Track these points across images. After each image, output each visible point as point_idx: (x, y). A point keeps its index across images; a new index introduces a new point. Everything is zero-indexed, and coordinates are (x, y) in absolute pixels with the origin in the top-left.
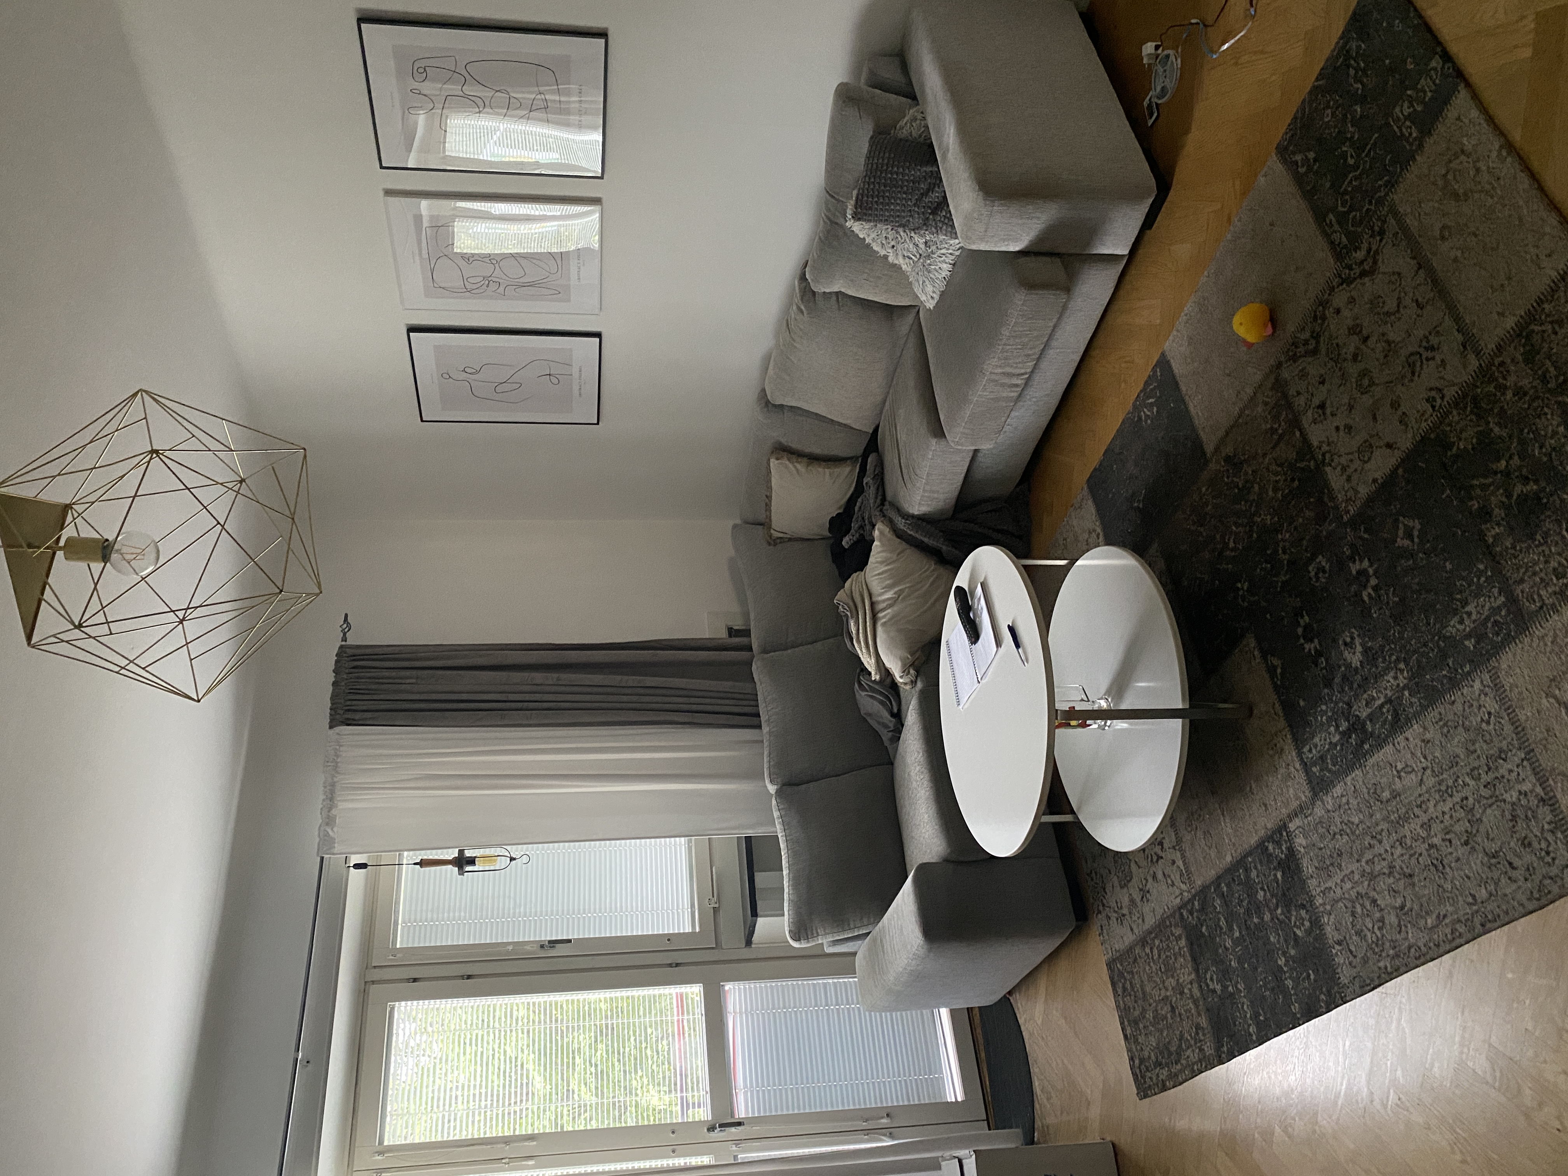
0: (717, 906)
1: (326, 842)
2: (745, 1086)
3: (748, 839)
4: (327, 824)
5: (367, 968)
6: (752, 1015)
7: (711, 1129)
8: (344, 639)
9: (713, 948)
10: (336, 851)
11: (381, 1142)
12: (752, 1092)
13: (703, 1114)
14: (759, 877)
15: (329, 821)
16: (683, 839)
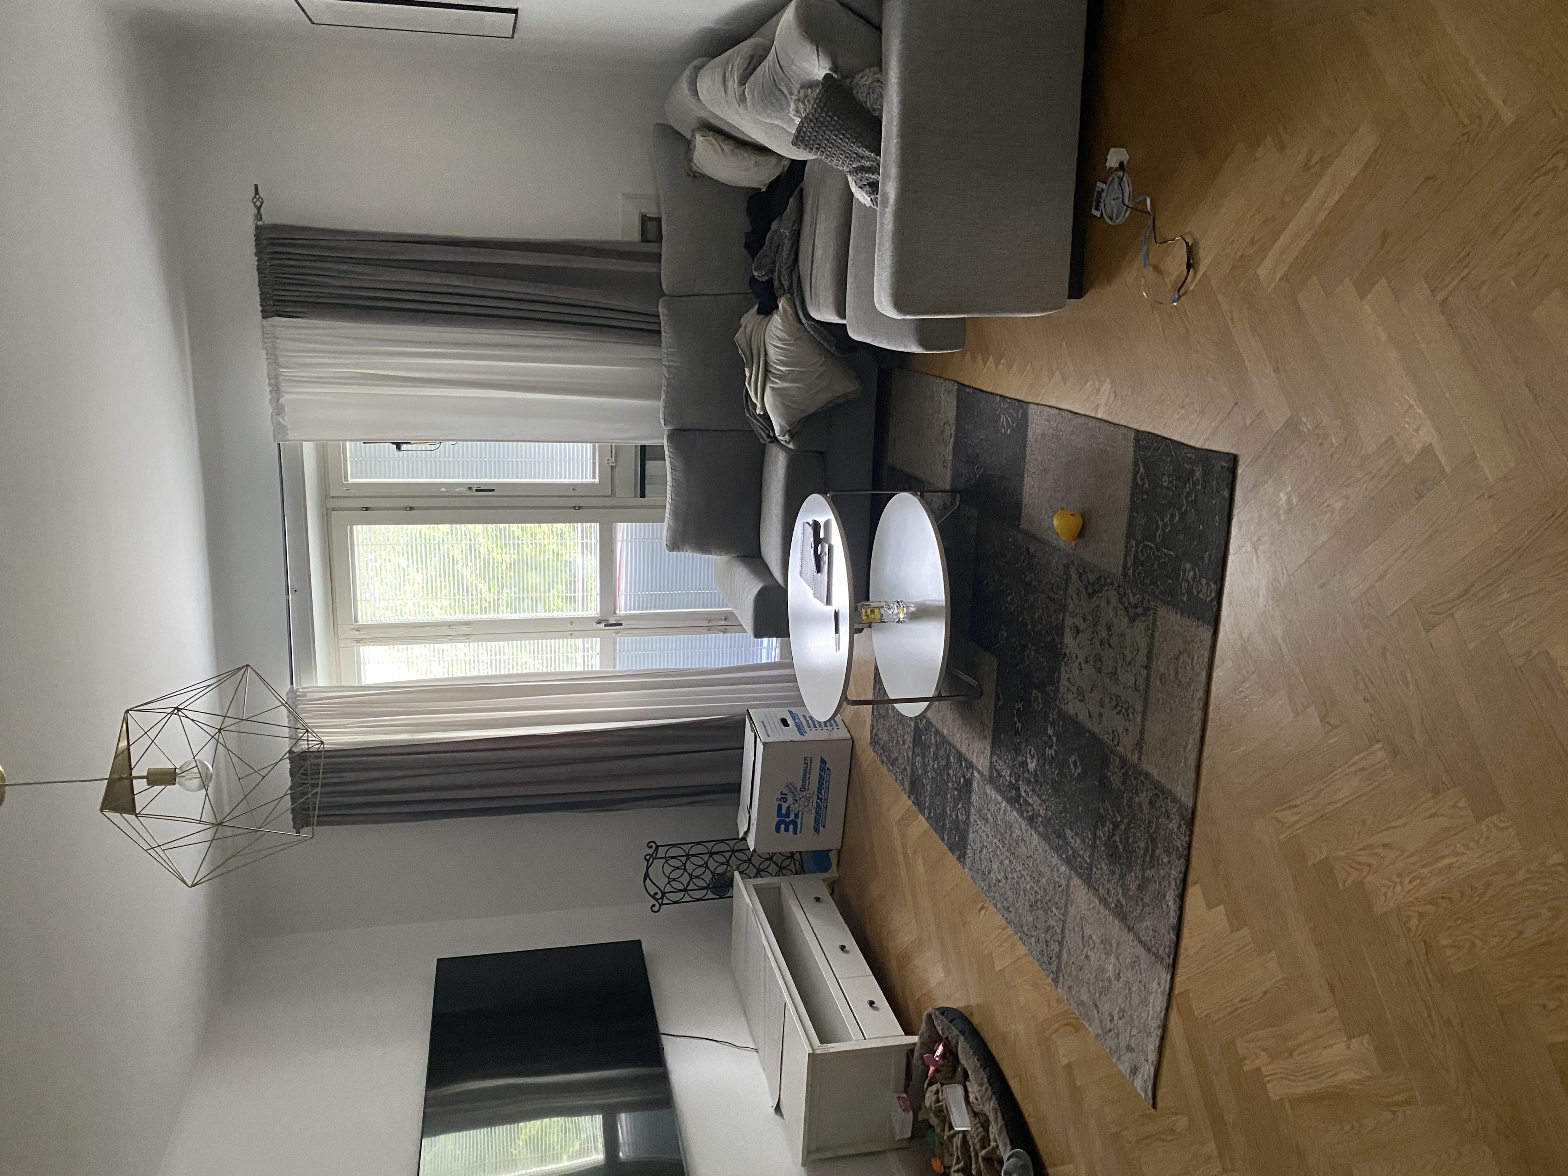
0: (614, 464)
1: (280, 429)
2: (626, 591)
3: (643, 448)
4: (278, 414)
5: (326, 497)
6: (636, 542)
7: (599, 622)
8: (259, 216)
9: (608, 496)
10: (289, 437)
11: (356, 621)
12: (631, 596)
13: (593, 610)
14: (649, 464)
15: (279, 410)
16: (589, 444)
